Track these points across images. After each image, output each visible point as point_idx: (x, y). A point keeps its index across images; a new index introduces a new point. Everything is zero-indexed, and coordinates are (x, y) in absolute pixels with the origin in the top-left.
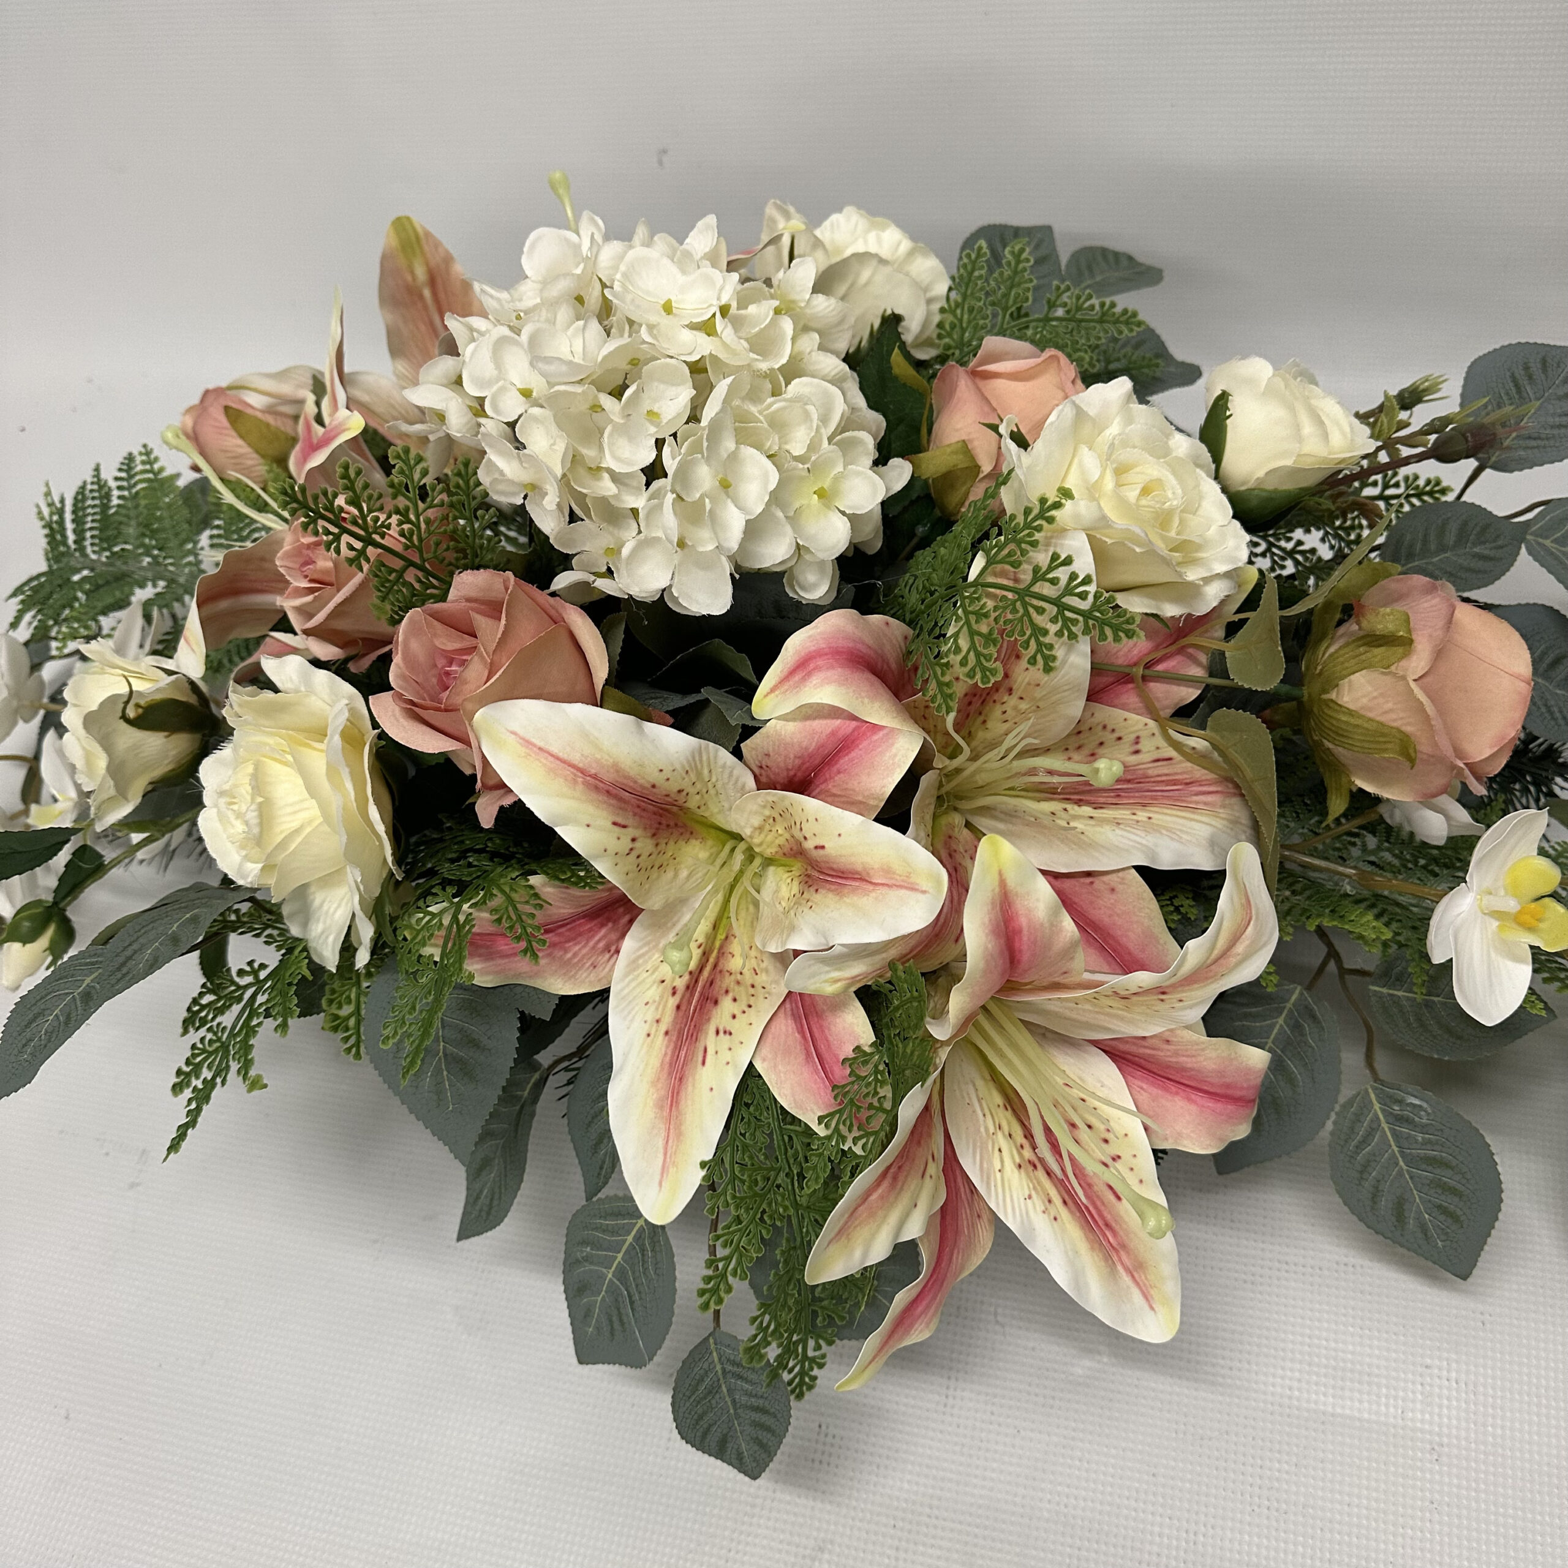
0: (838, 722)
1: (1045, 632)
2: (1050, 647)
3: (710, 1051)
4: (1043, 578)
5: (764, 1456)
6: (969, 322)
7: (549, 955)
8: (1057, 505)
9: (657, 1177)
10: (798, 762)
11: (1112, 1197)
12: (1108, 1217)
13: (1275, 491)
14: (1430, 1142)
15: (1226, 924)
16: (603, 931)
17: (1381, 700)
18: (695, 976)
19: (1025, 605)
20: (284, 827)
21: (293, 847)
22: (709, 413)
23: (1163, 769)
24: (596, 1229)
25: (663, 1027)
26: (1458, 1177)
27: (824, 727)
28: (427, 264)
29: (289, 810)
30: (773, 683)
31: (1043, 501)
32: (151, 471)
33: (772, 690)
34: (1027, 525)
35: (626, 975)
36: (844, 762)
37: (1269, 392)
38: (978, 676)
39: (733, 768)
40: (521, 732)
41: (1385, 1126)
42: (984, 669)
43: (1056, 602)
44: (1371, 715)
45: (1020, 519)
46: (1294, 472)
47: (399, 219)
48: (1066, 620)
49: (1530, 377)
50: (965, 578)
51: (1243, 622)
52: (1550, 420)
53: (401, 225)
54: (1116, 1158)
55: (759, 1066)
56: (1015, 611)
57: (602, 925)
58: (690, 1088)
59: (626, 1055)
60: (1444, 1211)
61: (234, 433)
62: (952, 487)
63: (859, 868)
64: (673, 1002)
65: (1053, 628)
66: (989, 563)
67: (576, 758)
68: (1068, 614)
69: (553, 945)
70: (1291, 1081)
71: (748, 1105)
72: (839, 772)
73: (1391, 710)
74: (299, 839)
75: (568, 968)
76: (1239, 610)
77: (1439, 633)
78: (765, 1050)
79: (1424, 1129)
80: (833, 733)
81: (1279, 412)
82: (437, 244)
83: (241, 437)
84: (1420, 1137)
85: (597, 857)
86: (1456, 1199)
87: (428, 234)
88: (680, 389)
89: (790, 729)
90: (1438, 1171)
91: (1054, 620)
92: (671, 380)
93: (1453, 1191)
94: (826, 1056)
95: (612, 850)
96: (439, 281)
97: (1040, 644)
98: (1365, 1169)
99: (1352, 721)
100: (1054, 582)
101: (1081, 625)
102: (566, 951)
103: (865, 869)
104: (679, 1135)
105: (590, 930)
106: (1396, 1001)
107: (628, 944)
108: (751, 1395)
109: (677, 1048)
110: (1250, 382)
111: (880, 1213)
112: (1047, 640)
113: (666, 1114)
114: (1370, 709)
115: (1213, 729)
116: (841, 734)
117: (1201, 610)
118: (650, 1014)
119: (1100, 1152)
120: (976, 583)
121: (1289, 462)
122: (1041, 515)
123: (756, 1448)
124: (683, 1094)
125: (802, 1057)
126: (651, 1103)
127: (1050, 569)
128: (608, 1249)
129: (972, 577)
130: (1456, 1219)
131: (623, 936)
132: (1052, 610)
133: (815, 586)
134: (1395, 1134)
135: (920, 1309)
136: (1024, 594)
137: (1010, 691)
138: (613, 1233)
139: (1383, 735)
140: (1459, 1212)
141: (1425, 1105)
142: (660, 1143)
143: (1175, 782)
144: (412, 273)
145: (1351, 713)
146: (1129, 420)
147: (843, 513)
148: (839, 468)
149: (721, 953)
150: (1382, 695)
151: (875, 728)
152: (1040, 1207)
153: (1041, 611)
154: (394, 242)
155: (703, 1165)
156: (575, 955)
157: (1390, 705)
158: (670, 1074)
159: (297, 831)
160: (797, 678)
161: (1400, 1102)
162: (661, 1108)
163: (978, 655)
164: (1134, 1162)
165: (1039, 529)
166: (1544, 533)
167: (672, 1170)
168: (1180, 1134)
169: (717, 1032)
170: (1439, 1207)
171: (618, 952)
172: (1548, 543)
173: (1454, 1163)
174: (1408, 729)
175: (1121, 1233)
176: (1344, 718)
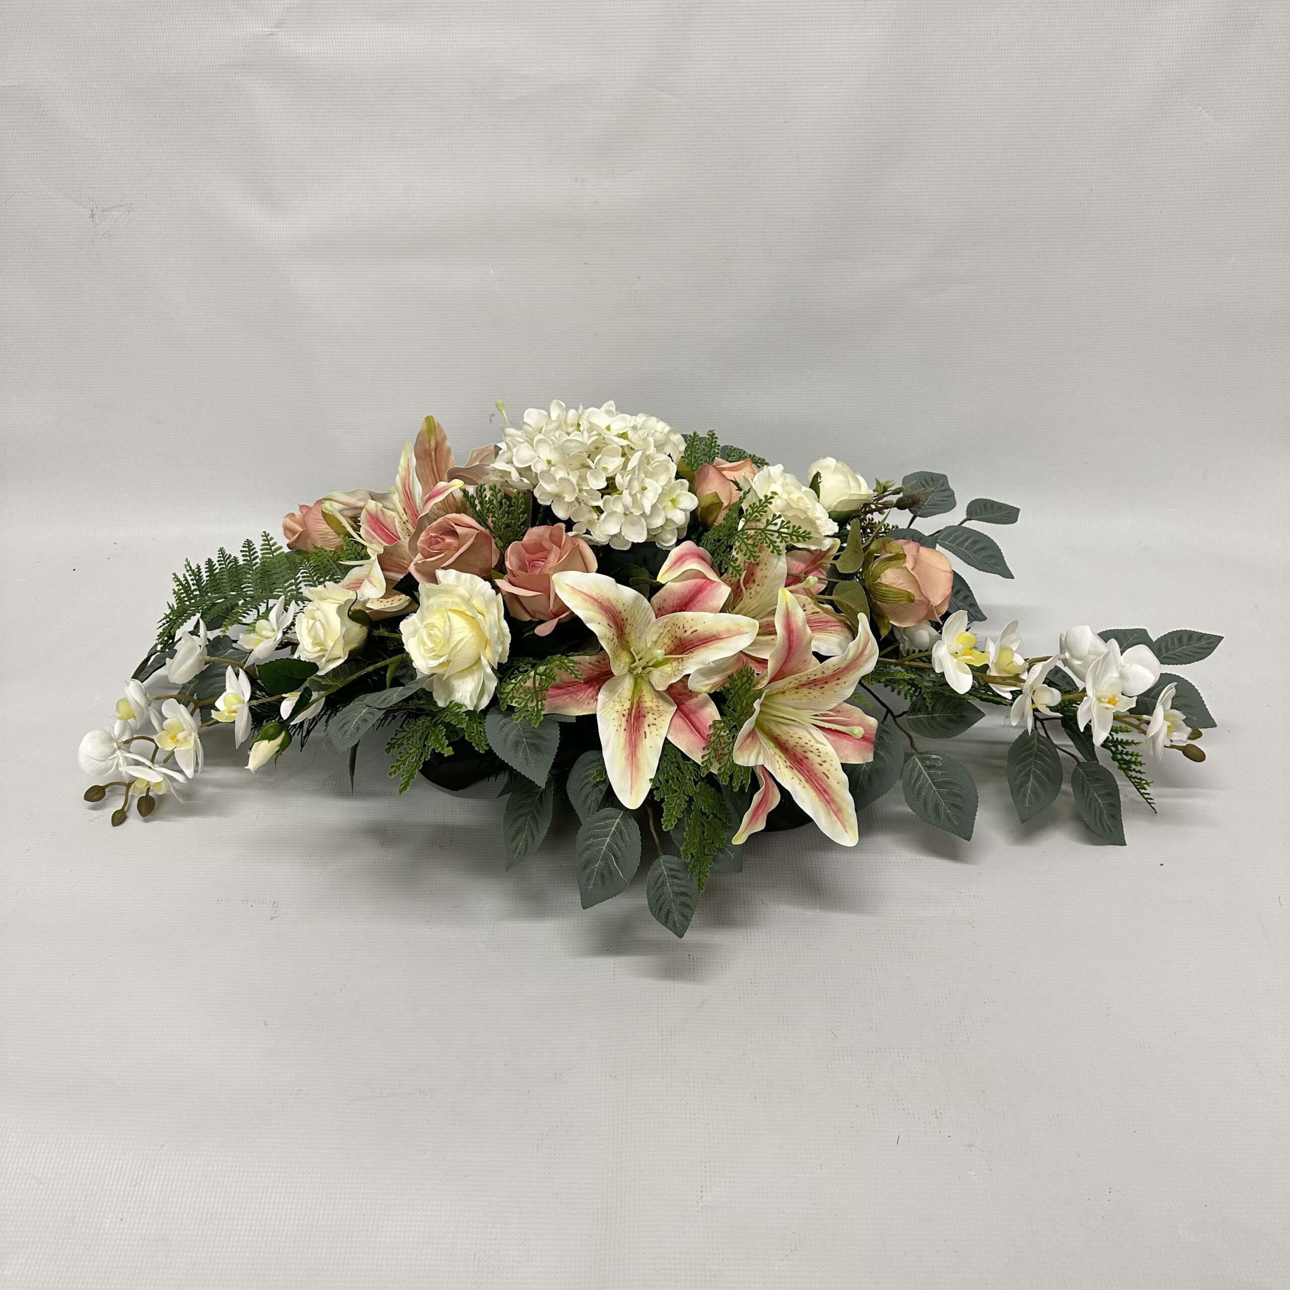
0: (697, 580)
1: (776, 542)
2: (779, 547)
3: (648, 733)
4: (771, 524)
5: (686, 922)
6: (695, 462)
7: (571, 697)
8: (772, 497)
9: (629, 790)
10: (679, 601)
11: (825, 777)
12: (825, 787)
13: (841, 512)
14: (944, 774)
15: (862, 638)
16: (590, 690)
17: (897, 580)
18: (631, 709)
19: (765, 534)
20: (455, 639)
21: (459, 647)
22: (630, 466)
23: (816, 616)
24: (596, 828)
25: (623, 728)
26: (958, 788)
27: (691, 583)
28: (436, 439)
29: (458, 631)
30: (666, 569)
31: (766, 496)
32: (269, 545)
33: (666, 572)
34: (761, 506)
35: (602, 709)
36: (700, 597)
37: (836, 470)
38: (752, 559)
39: (648, 609)
40: (570, 584)
41: (924, 772)
42: (754, 557)
43: (778, 531)
44: (894, 586)
45: (758, 504)
46: (849, 501)
47: (428, 417)
48: (782, 537)
49: (928, 483)
50: (737, 529)
51: (839, 556)
52: (939, 499)
53: (429, 419)
54: (825, 762)
55: (669, 738)
56: (761, 536)
57: (590, 687)
58: (641, 748)
59: (608, 741)
60: (954, 806)
61: (325, 522)
62: (711, 513)
63: (715, 633)
64: (624, 719)
65: (778, 540)
66: (747, 521)
67: (594, 594)
68: (783, 535)
69: (572, 693)
70: (882, 759)
71: (666, 756)
72: (698, 602)
73: (902, 583)
74: (462, 644)
75: (579, 703)
76: (838, 551)
77: (915, 554)
78: (671, 731)
79: (940, 768)
80: (695, 585)
81: (840, 477)
82: (442, 431)
83: (328, 524)
84: (940, 773)
85: (603, 638)
86: (959, 799)
87: (439, 425)
88: (615, 459)
89: (676, 586)
90: (949, 787)
91: (778, 537)
92: (612, 454)
93: (957, 795)
94: (700, 727)
95: (607, 636)
96: (438, 449)
97: (774, 546)
98: (919, 793)
99: (888, 589)
100: (776, 524)
101: (789, 538)
102: (577, 696)
103: (718, 633)
104: (638, 769)
105: (585, 688)
106: (919, 720)
107: (601, 697)
108: (681, 886)
109: (631, 736)
110: (827, 468)
111: (751, 748)
112: (776, 544)
113: (630, 762)
114: (894, 584)
115: (835, 595)
116: (699, 585)
117: (824, 549)
118: (616, 723)
119: (819, 760)
120: (742, 530)
121: (846, 498)
122: (766, 501)
123: (682, 918)
124: (638, 752)
125: (689, 731)
126: (623, 757)
127: (773, 520)
128: (602, 837)
129: (740, 528)
130: (961, 809)
131: (597, 694)
132: (777, 534)
133: (670, 540)
134: (929, 775)
135: (761, 811)
136: (764, 530)
137: (754, 581)
138: (605, 828)
139: (900, 594)
140: (962, 805)
141: (939, 757)
142: (629, 775)
143: (821, 622)
144: (430, 443)
145: (887, 586)
146: (785, 478)
147: (681, 509)
148: (679, 491)
149: (639, 702)
150: (898, 577)
151: (712, 582)
152: (798, 782)
153: (772, 535)
154: (425, 427)
155: (651, 780)
156: (581, 698)
157: (901, 581)
158: (630, 745)
159: (462, 640)
160: (678, 564)
161: (929, 759)
162: (628, 759)
163: (750, 551)
164: (832, 763)
165: (766, 506)
166: (944, 539)
167: (636, 786)
168: (847, 755)
169: (649, 726)
170: (953, 805)
171: (597, 700)
172: (946, 543)
173: (955, 782)
174: (910, 590)
175: (831, 793)
176: (884, 588)
